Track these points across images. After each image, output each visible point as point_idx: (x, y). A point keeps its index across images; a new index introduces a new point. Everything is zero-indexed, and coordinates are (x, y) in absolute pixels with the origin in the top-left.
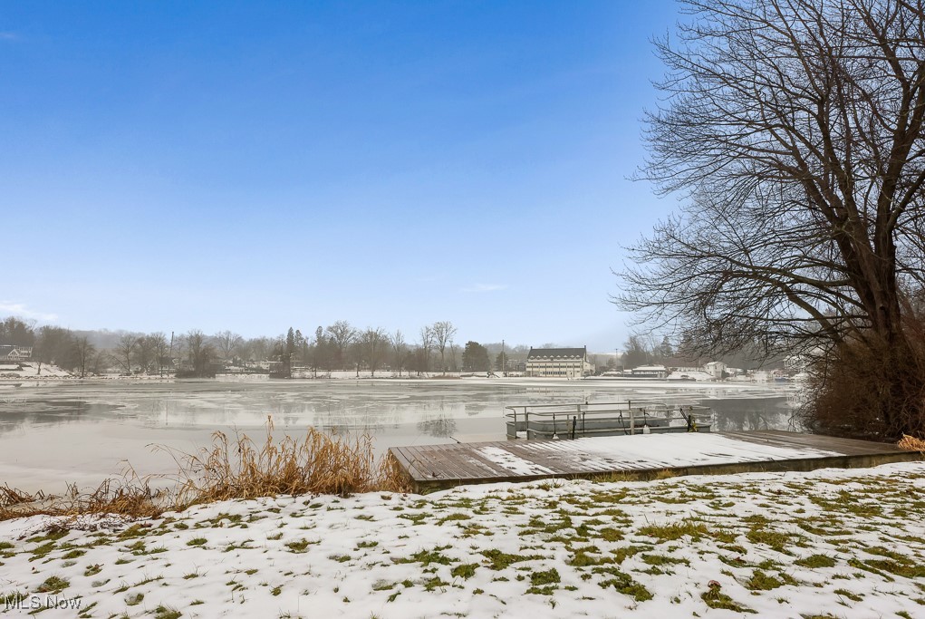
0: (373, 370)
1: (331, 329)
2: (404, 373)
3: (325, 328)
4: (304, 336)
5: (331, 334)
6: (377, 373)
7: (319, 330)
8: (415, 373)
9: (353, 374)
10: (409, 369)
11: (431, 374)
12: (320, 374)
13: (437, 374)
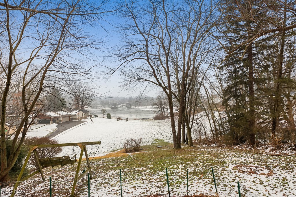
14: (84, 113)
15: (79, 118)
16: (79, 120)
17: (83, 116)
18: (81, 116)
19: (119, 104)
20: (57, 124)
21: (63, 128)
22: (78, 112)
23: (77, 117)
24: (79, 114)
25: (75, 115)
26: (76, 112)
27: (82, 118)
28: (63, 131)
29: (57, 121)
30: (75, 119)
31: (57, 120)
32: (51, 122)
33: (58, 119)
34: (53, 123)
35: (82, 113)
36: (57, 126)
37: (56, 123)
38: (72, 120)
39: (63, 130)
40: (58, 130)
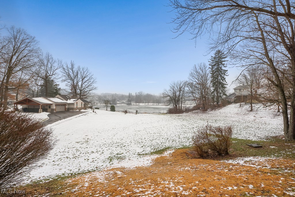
0: (148, 103)
1: (139, 93)
2: (155, 104)
3: (137, 93)
4: (132, 94)
5: (139, 94)
6: (149, 104)
7: (136, 94)
8: (157, 104)
9: (144, 104)
10: (156, 103)
11: (161, 104)
12: (137, 104)
13: (162, 104)
14: (83, 103)
15: (77, 108)
16: (78, 110)
17: (83, 107)
18: (79, 106)
19: (118, 101)
20: (48, 113)
21: (57, 118)
22: (77, 100)
23: (75, 107)
24: (77, 103)
25: (73, 104)
26: (74, 101)
27: (81, 108)
28: (56, 121)
29: (49, 110)
30: (73, 109)
31: (48, 108)
32: (40, 110)
33: (50, 108)
34: (43, 112)
35: (82, 103)
36: (48, 115)
37: (47, 111)
38: (68, 110)
39: (56, 119)
40: (50, 120)
